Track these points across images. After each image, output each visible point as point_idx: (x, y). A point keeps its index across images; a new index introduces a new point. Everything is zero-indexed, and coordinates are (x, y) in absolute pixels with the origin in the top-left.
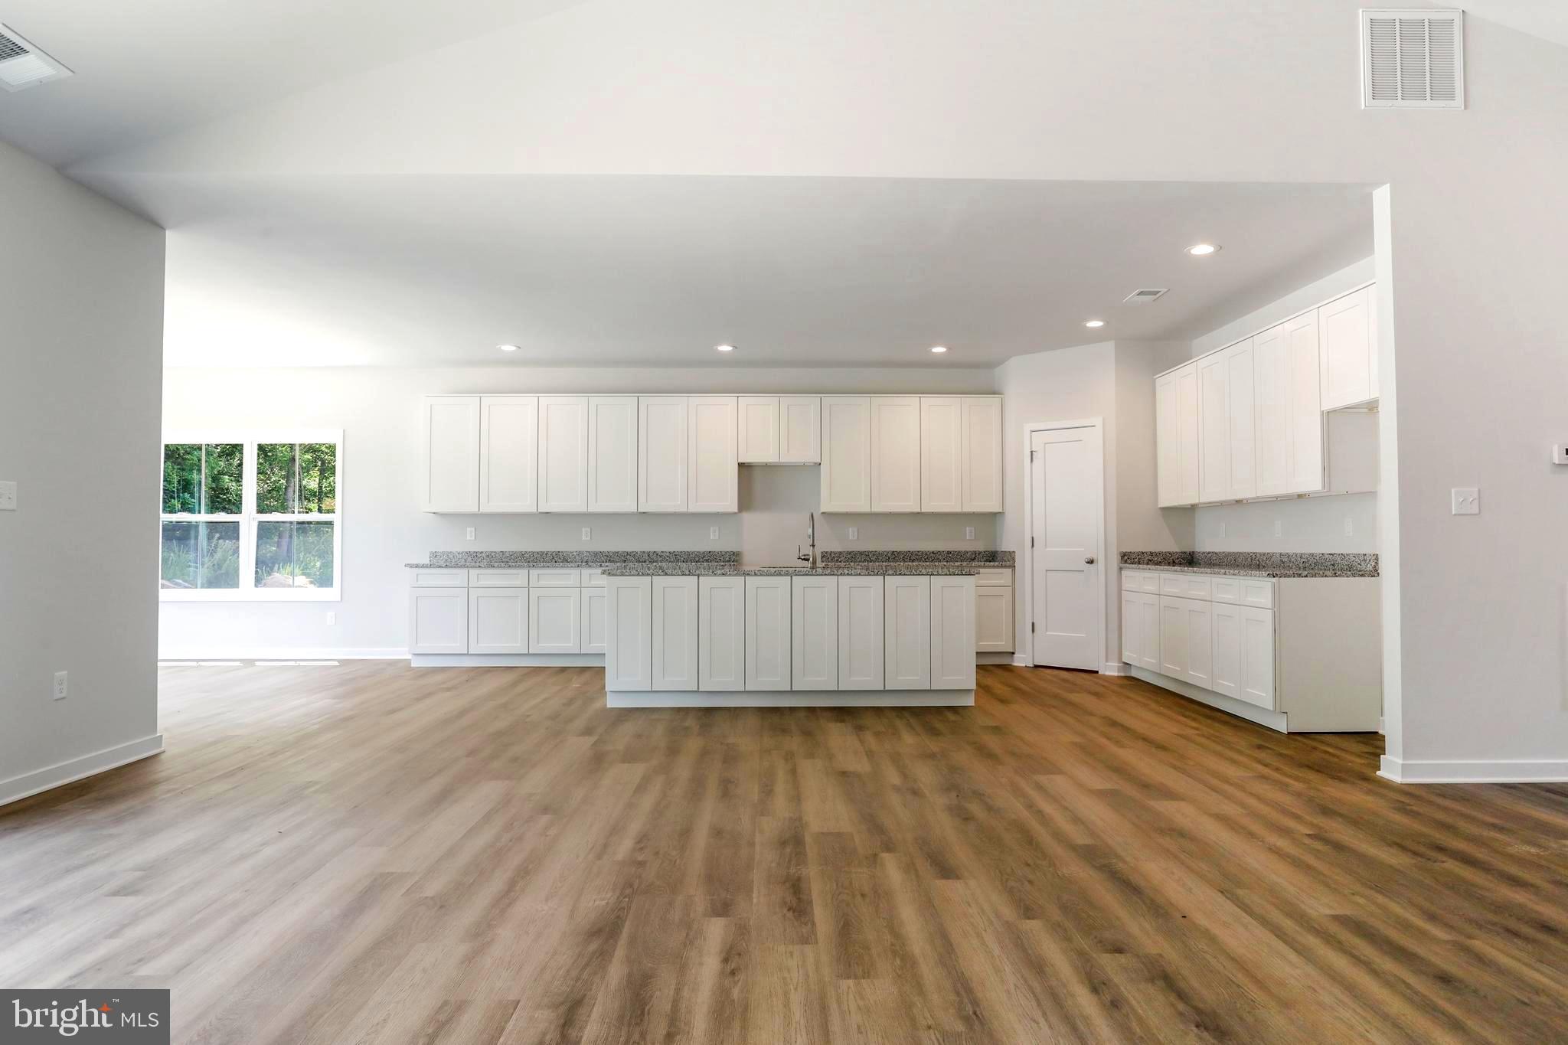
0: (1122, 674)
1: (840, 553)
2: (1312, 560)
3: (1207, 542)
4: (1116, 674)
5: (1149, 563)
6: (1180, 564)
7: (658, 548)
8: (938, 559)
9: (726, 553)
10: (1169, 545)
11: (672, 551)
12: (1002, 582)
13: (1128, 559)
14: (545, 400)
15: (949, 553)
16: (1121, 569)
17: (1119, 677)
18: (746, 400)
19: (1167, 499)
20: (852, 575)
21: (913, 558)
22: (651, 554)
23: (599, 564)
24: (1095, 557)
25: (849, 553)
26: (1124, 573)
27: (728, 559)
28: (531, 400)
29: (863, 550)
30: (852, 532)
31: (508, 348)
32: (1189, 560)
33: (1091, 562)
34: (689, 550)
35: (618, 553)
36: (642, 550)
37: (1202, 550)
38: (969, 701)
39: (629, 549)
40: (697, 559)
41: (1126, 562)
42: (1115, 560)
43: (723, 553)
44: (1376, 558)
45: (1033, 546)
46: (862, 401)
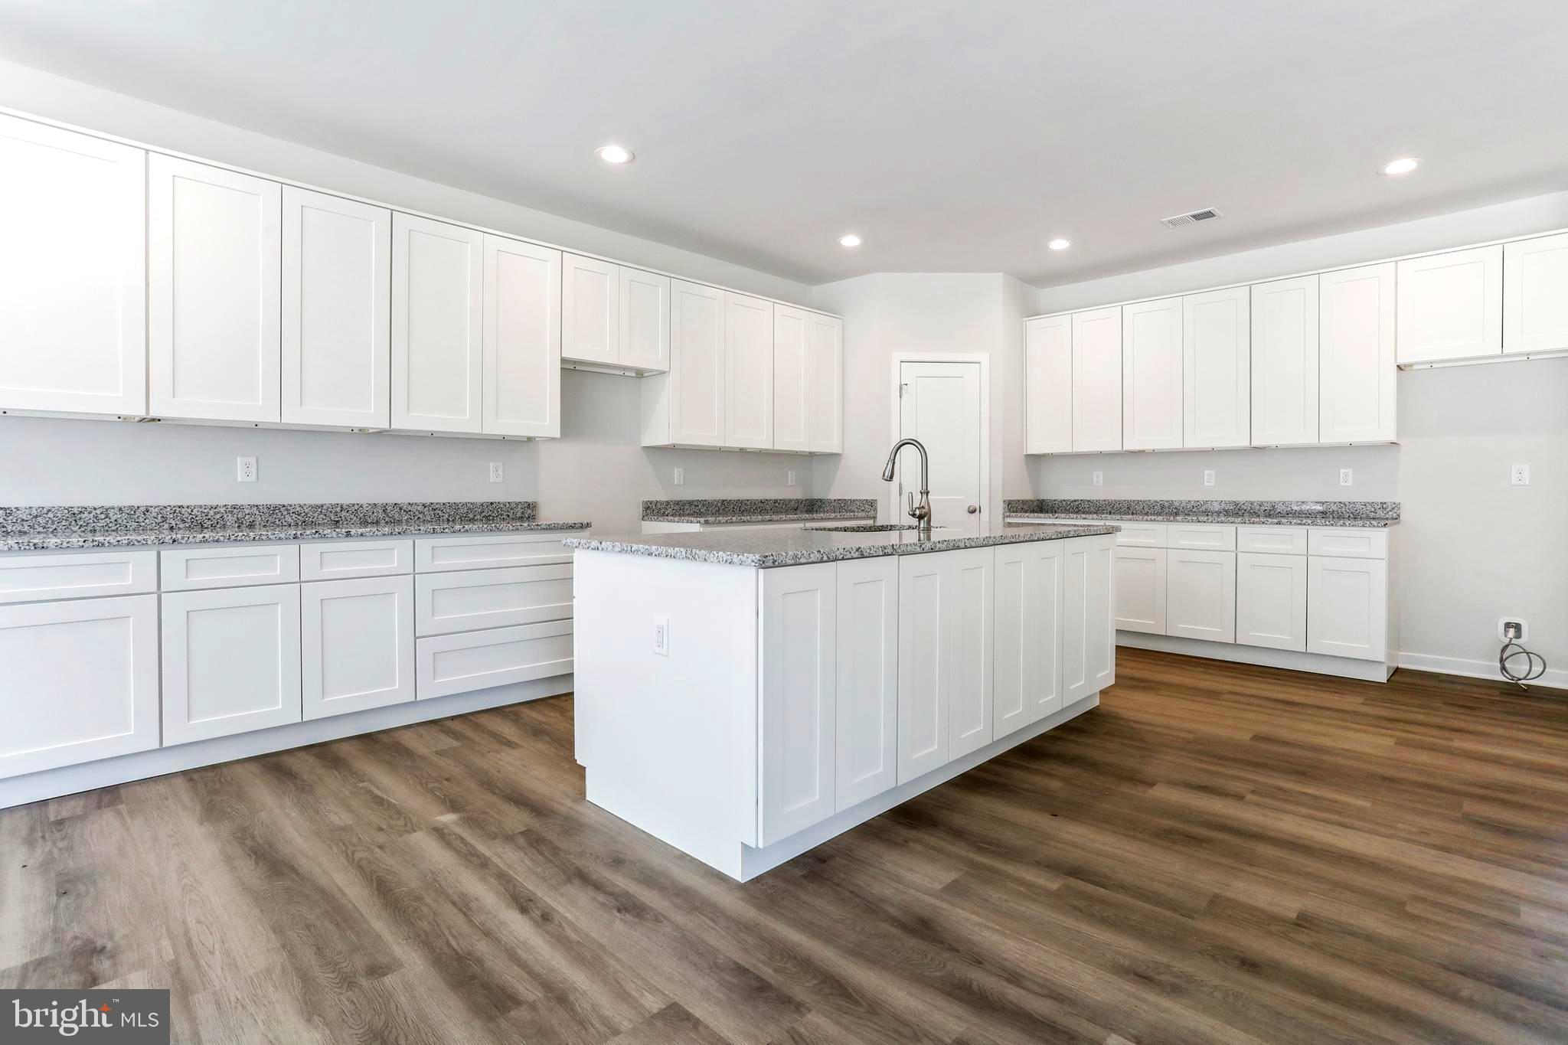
1: (668, 503)
9: (517, 504)
11: (428, 501)
22: (389, 509)
24: (977, 506)
25: (677, 503)
27: (519, 514)
29: (692, 499)
30: (677, 474)
33: (973, 512)
34: (458, 501)
39: (345, 501)
40: (471, 516)
41: (1010, 510)
42: (1000, 508)
43: (513, 505)
44: (1396, 506)
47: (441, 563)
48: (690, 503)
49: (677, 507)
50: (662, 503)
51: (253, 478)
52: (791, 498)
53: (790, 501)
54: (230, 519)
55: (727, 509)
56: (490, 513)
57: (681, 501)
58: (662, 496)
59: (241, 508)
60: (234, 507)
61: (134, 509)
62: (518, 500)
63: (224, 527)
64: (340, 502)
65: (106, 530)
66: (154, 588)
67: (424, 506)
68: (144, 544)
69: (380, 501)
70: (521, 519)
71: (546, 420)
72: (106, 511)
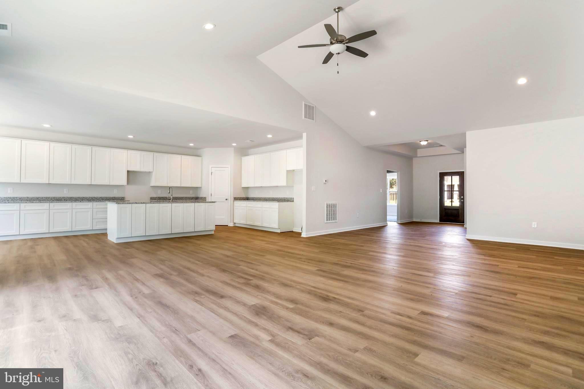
0: (234, 226)
1: (156, 197)
2: (279, 199)
3: (251, 195)
4: (232, 226)
5: (240, 199)
6: (246, 200)
7: (96, 196)
9: (120, 197)
10: (243, 196)
13: (236, 199)
14: (53, 144)
15: (186, 197)
16: (234, 201)
17: (233, 226)
18: (130, 152)
19: (244, 185)
20: (187, 203)
22: (93, 198)
23: (80, 201)
24: (227, 198)
25: (159, 197)
26: (235, 202)
28: (47, 144)
31: (47, 126)
32: (247, 199)
33: (226, 200)
35: (80, 197)
37: (250, 197)
38: (213, 233)
41: (235, 200)
42: (233, 199)
44: (293, 198)
45: (211, 195)
46: (166, 156)
47: (98, 207)
48: (162, 197)
50: (155, 197)
51: (67, 192)
52: (191, 197)
53: (190, 197)
54: (63, 199)
58: (155, 196)
59: (65, 197)
60: (64, 197)
61: (47, 197)
63: (62, 200)
64: (83, 196)
65: (42, 200)
66: (49, 209)
67: (100, 197)
68: (47, 202)
69: (91, 196)
70: (121, 200)
71: (123, 181)
72: (42, 198)
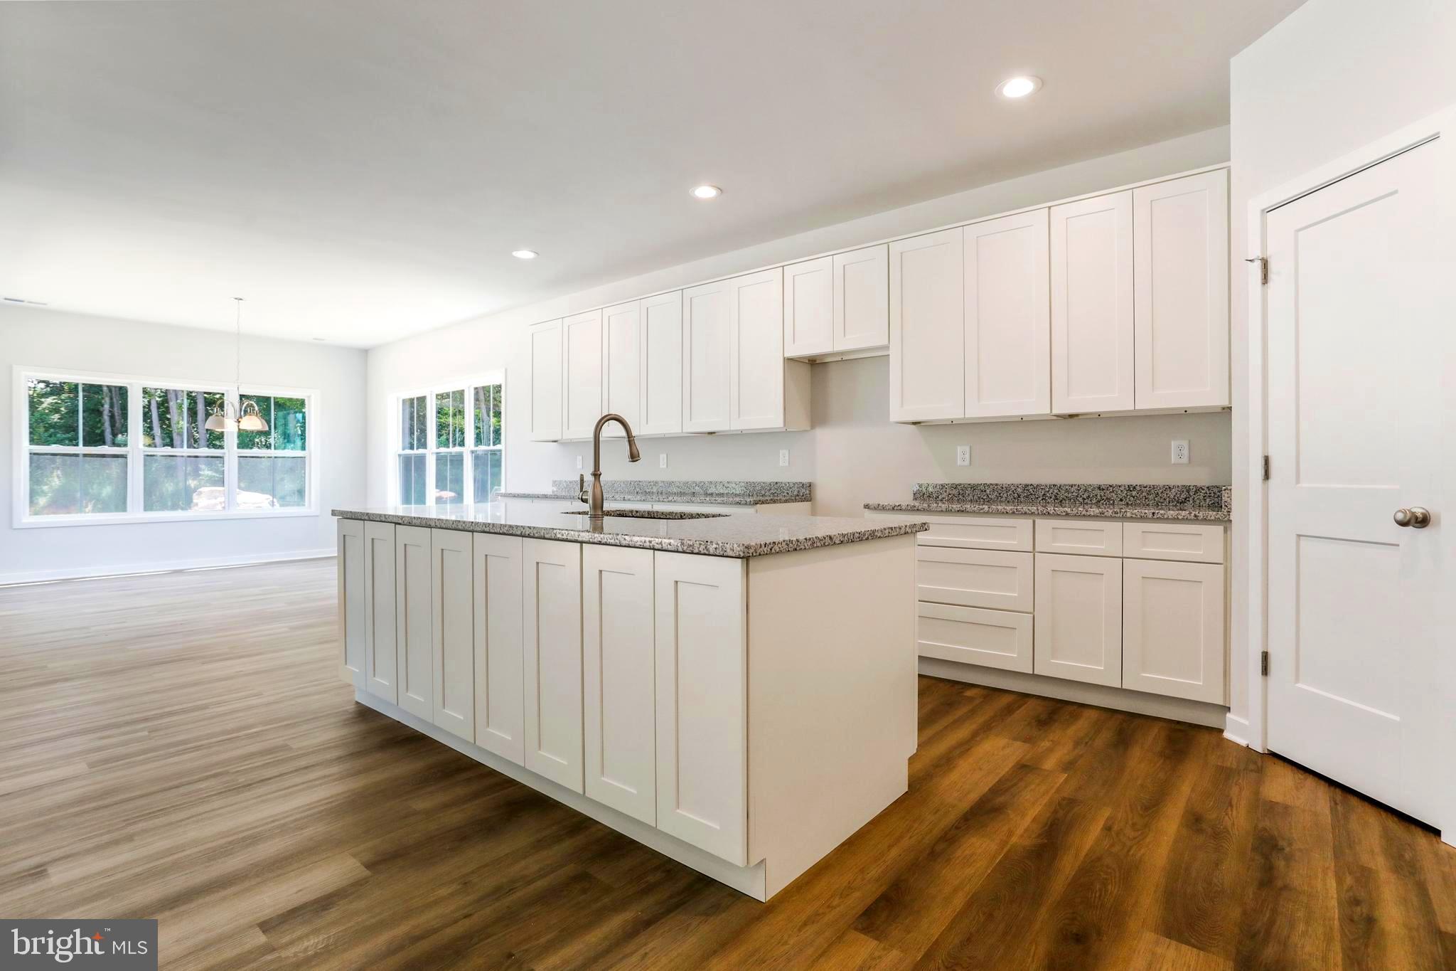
8: (1108, 499)
12: (1198, 554)
15: (1131, 488)
21: (1061, 496)
29: (976, 483)
30: (961, 453)
36: (709, 480)
40: (763, 493)
43: (792, 486)
45: (1267, 476)
49: (955, 492)
55: (1033, 497)
56: (775, 491)
57: (960, 485)
62: (794, 481)
